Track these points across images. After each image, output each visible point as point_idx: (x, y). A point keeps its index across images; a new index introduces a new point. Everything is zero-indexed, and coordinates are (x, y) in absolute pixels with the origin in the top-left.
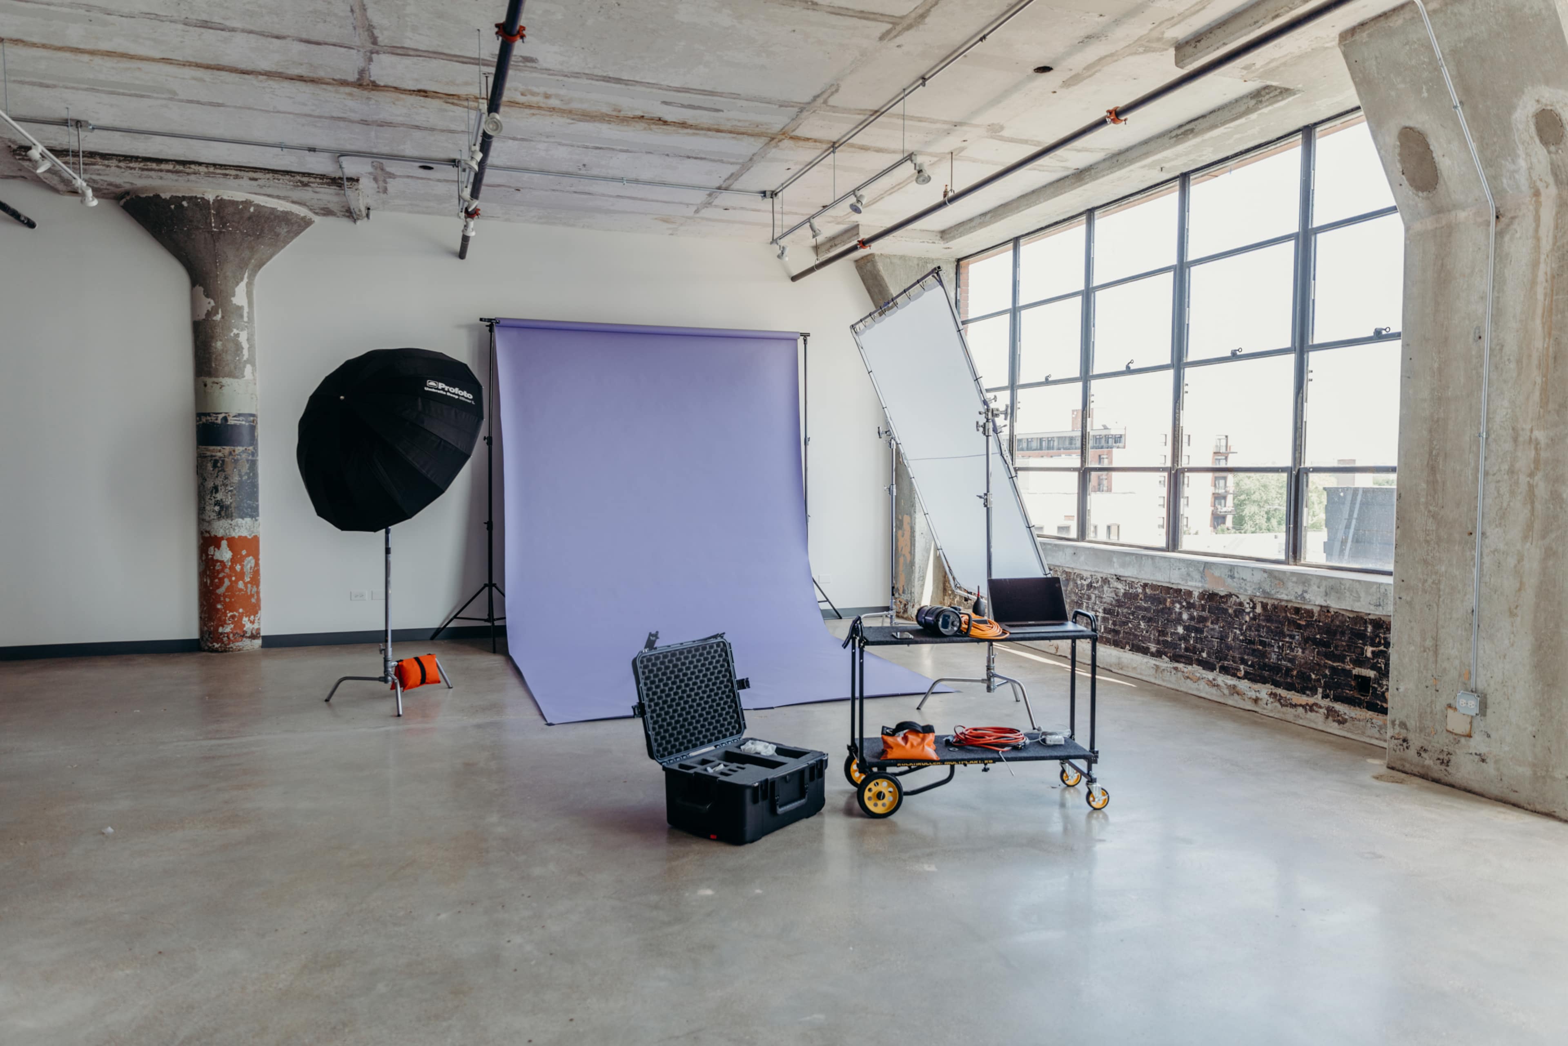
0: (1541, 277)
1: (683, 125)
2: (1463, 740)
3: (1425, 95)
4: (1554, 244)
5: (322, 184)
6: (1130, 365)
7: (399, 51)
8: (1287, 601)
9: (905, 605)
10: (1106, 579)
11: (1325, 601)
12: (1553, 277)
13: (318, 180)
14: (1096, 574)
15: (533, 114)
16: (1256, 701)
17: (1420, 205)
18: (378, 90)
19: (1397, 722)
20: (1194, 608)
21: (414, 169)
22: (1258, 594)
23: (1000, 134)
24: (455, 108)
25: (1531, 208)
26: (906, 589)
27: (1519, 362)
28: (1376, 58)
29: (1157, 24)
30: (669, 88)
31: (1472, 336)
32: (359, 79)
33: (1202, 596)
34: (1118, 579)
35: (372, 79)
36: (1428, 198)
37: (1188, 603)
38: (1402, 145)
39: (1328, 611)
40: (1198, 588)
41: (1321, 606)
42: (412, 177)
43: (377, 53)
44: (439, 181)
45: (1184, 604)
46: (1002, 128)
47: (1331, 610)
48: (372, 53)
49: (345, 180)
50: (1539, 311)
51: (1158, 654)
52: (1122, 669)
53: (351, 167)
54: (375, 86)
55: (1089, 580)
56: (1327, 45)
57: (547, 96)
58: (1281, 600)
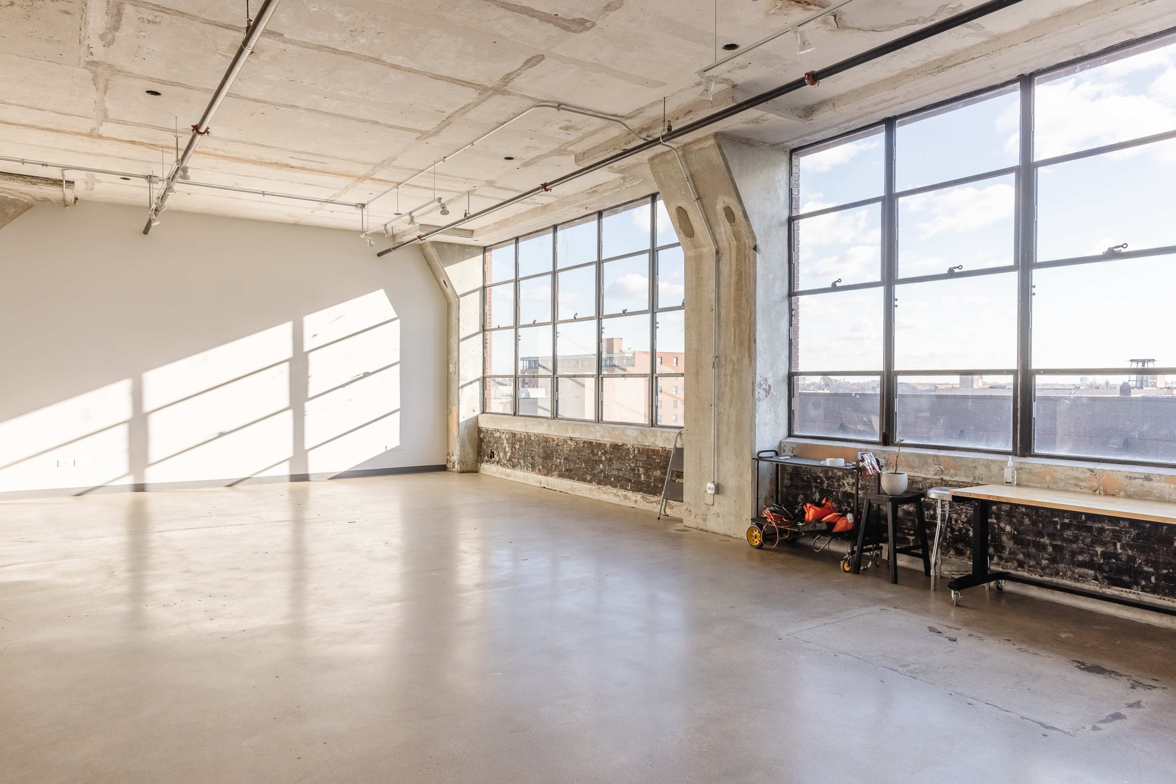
0: (732, 283)
1: (303, 168)
2: (711, 507)
3: (684, 192)
4: (736, 268)
5: (47, 184)
6: (576, 316)
7: (121, 122)
8: (648, 446)
9: (454, 463)
10: (565, 440)
11: (664, 445)
12: (736, 283)
13: (43, 181)
14: (561, 437)
15: (206, 157)
16: (636, 502)
17: (688, 244)
18: (101, 139)
19: (687, 503)
20: (608, 453)
21: (117, 179)
22: (635, 443)
23: (494, 185)
24: (154, 151)
25: (728, 250)
26: (454, 453)
27: (726, 322)
28: (663, 172)
29: (561, 144)
30: (294, 151)
31: (710, 309)
32: (90, 133)
33: (611, 445)
34: (571, 439)
35: (99, 133)
36: (691, 241)
37: (605, 451)
38: (678, 214)
39: (665, 450)
40: (609, 442)
41: (663, 448)
42: (114, 183)
43: (107, 122)
44: (133, 186)
45: (603, 451)
46: (494, 182)
47: (667, 449)
48: (103, 121)
49: (64, 182)
50: (732, 299)
51: (590, 482)
52: (573, 491)
53: (69, 175)
54: (100, 137)
55: (557, 441)
56: (644, 162)
57: (215, 149)
58: (646, 446)
